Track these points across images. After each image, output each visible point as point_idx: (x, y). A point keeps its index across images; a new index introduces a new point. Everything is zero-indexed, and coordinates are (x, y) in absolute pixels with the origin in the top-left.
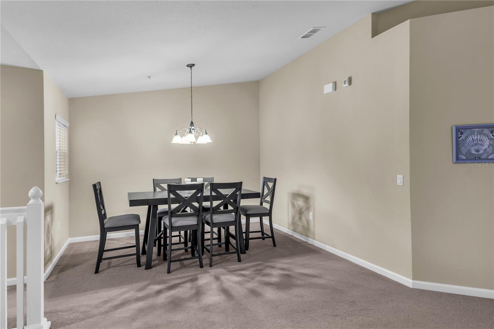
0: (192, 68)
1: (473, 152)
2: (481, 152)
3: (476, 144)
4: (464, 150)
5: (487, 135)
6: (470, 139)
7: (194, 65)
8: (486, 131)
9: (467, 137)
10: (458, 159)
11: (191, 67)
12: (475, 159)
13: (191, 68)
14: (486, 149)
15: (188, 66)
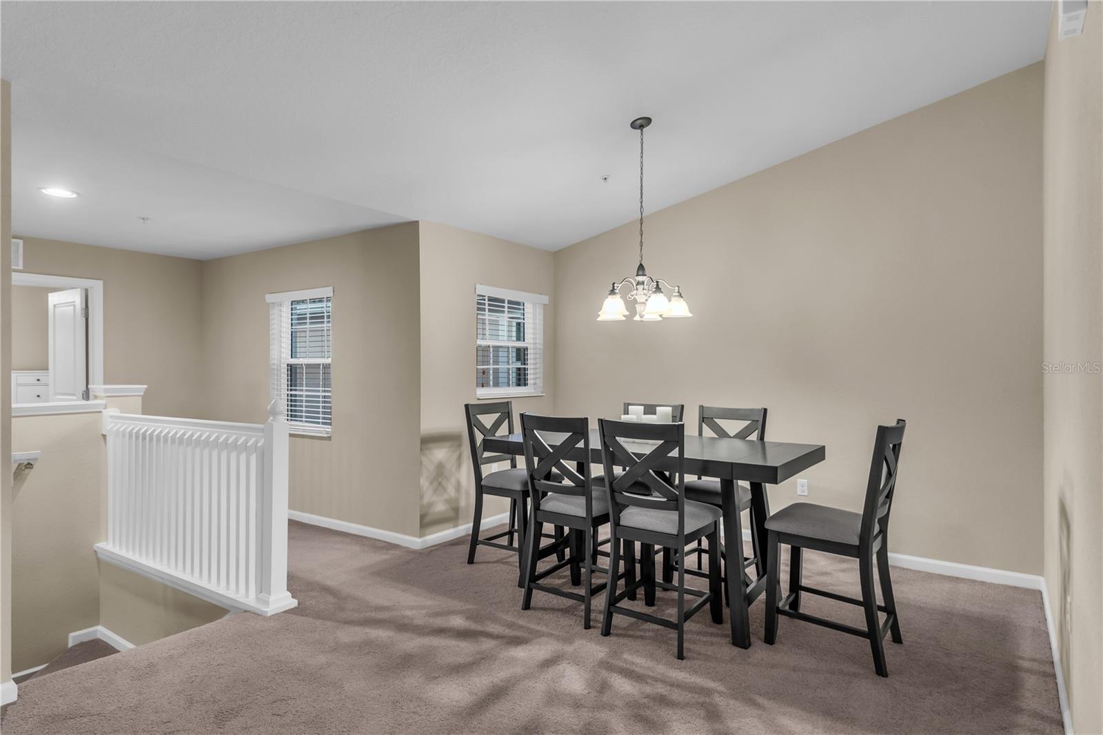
0: (644, 129)
7: (648, 121)
11: (641, 127)
13: (642, 131)
15: (633, 125)
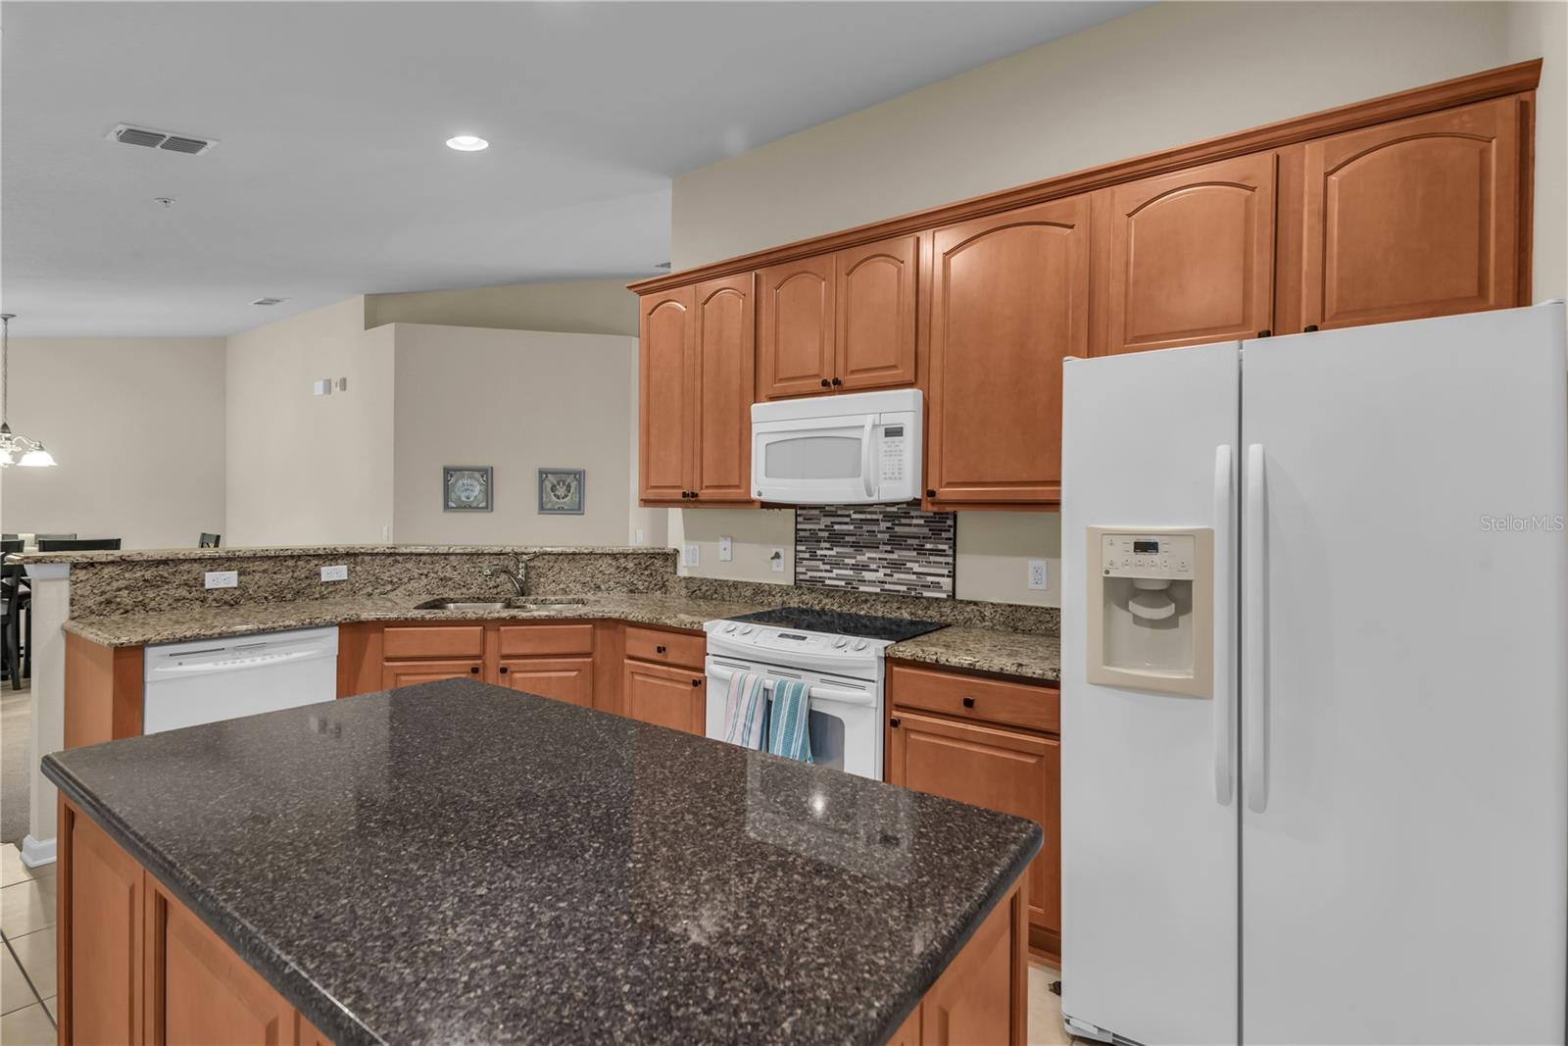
1: (464, 499)
2: (472, 499)
3: (467, 490)
4: (453, 496)
5: (477, 480)
6: (460, 483)
8: (477, 475)
9: (457, 481)
10: (447, 507)
12: (465, 507)
14: (476, 497)
